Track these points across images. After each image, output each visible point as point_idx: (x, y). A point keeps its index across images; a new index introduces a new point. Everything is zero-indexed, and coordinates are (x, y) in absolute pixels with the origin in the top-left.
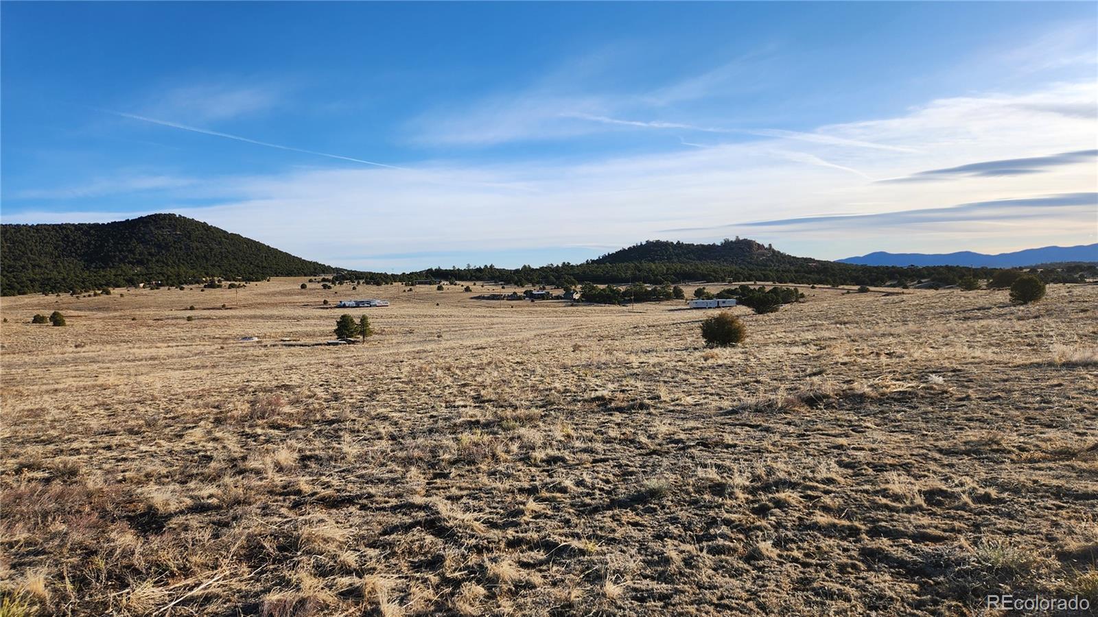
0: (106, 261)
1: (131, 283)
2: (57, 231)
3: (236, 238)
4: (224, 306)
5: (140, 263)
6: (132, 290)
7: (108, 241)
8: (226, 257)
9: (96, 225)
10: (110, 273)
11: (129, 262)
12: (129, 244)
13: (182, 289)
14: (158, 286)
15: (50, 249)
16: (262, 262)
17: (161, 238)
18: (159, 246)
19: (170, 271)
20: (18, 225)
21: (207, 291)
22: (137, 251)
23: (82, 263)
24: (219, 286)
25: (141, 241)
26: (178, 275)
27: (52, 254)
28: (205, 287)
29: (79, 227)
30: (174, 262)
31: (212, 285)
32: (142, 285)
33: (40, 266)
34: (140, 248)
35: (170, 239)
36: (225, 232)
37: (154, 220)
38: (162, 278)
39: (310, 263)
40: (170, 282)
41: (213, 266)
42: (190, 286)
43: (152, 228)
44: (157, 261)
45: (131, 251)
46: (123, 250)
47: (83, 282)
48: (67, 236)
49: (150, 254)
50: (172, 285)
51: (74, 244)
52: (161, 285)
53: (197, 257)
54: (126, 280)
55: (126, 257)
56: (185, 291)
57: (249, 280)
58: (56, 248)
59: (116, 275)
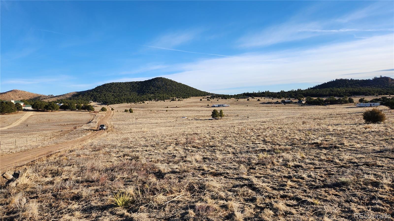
0: (143, 93)
1: (150, 99)
2: (131, 84)
3: (180, 84)
4: (177, 107)
5: (153, 93)
6: (151, 102)
7: (144, 87)
8: (177, 91)
9: (141, 82)
10: (144, 96)
11: (150, 93)
12: (149, 87)
13: (164, 101)
14: (158, 100)
15: (129, 89)
16: (188, 92)
17: (158, 85)
18: (158, 88)
19: (161, 95)
20: (120, 83)
21: (172, 102)
22: (152, 89)
23: (137, 93)
24: (175, 100)
25: (153, 86)
26: (163, 97)
27: (129, 91)
28: (171, 100)
29: (136, 83)
30: (162, 93)
31: (173, 100)
32: (153, 100)
33: (126, 95)
34: (153, 88)
35: (161, 85)
36: (177, 82)
37: (157, 80)
38: (159, 98)
39: (203, 92)
40: (161, 99)
41: (173, 94)
42: (167, 100)
43: (156, 82)
44: (157, 92)
45: (150, 90)
46: (148, 89)
47: (137, 99)
48: (133, 85)
49: (155, 90)
50: (162, 100)
51: (135, 88)
52: (159, 100)
53: (169, 91)
54: (149, 99)
55: (149, 91)
56: (165, 102)
57: (184, 98)
58: (130, 89)
59: (146, 97)
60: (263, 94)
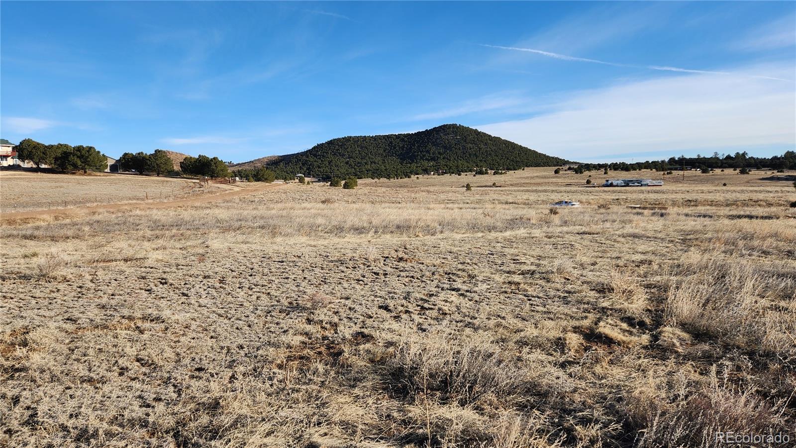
0: (413, 159)
1: (426, 171)
2: (386, 140)
3: (497, 140)
4: (494, 184)
5: (433, 159)
6: (426, 176)
7: (414, 146)
8: (490, 154)
9: (408, 135)
10: (414, 166)
11: (426, 159)
12: (426, 146)
13: (459, 175)
14: (443, 173)
15: (381, 151)
16: (516, 157)
17: (447, 142)
18: (445, 148)
19: (451, 164)
20: (365, 137)
21: (478, 176)
22: (432, 152)
23: (399, 160)
24: (487, 173)
25: (435, 144)
26: (457, 167)
27: (382, 154)
28: (476, 174)
29: (398, 137)
30: (455, 159)
31: (481, 173)
32: (432, 173)
33: (375, 163)
34: (434, 149)
35: (453, 142)
36: (490, 136)
37: (443, 129)
38: (446, 168)
39: (553, 158)
40: (451, 171)
41: (481, 161)
42: (465, 173)
43: (442, 135)
44: (444, 158)
45: (428, 152)
46: (423, 151)
47: (397, 172)
48: (391, 143)
49: (439, 153)
50: (453, 173)
51: (395, 148)
52: (445, 173)
53: (470, 155)
54: (423, 170)
55: (424, 156)
56: (462, 176)
57: (509, 169)
58: (385, 151)
59: (417, 167)
60: (730, 161)
